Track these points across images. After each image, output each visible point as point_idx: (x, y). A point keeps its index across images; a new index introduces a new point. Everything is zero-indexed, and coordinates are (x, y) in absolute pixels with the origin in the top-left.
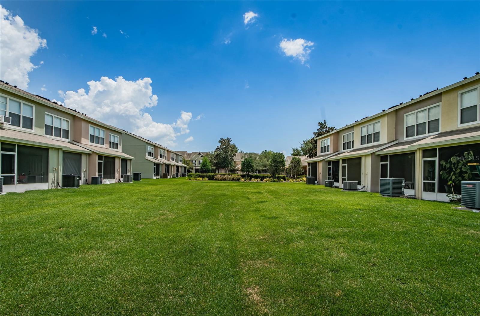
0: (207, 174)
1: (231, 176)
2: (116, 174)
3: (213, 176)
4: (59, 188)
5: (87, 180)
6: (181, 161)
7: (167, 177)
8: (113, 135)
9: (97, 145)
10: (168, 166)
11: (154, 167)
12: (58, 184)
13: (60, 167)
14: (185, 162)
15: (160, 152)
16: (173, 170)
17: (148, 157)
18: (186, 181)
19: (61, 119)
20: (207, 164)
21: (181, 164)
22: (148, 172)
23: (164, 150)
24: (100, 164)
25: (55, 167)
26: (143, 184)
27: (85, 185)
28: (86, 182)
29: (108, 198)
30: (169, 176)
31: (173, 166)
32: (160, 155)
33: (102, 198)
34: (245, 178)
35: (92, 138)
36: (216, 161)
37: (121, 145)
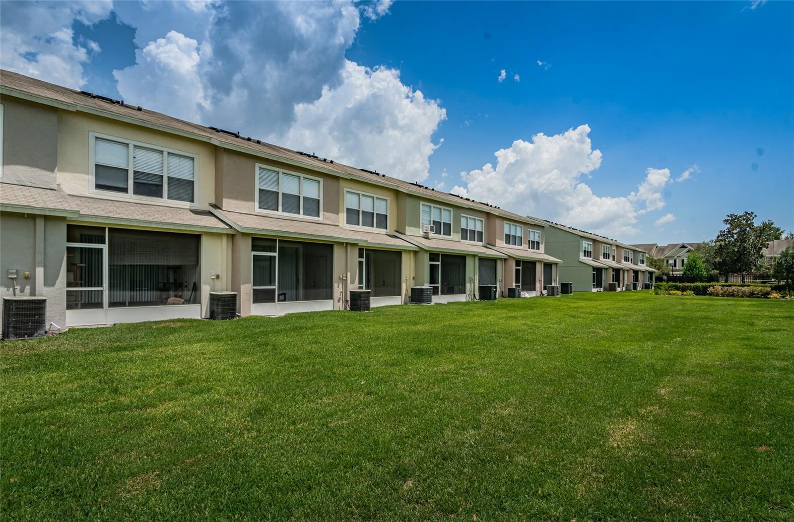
0: (692, 284)
1: (746, 287)
2: (538, 285)
3: (705, 288)
4: (476, 300)
5: (502, 292)
6: (642, 262)
7: (615, 290)
8: (533, 230)
9: (514, 246)
10: (617, 271)
11: (594, 274)
12: (475, 296)
13: (476, 276)
14: (652, 263)
15: (602, 249)
16: (627, 279)
17: (582, 258)
18: (650, 295)
19: (475, 219)
20: (698, 267)
21: (643, 267)
22: (583, 281)
23: (611, 245)
24: (517, 271)
25: (472, 276)
26: (575, 299)
27: (501, 298)
28: (502, 296)
29: (529, 312)
30: (619, 287)
31: (628, 270)
32: (604, 253)
33: (523, 312)
34: (782, 293)
35: (509, 239)
36: (718, 260)
37: (543, 244)
